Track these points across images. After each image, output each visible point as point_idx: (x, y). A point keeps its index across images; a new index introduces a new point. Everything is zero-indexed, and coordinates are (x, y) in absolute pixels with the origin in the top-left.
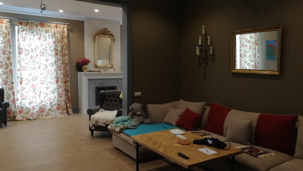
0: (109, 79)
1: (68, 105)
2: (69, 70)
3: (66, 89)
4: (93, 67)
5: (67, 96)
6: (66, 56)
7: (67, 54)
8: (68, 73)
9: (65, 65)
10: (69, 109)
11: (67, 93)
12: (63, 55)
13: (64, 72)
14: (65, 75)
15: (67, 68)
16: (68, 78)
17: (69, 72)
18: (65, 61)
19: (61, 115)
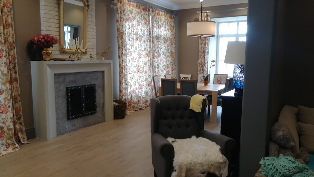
0: (85, 72)
1: (17, 126)
2: (16, 56)
3: (13, 96)
4: (58, 53)
5: (16, 110)
6: (10, 29)
7: (12, 24)
8: (15, 63)
9: (10, 47)
10: (20, 135)
11: (15, 104)
12: (3, 26)
13: (8, 60)
14: (10, 67)
15: (12, 53)
16: (16, 72)
17: (16, 61)
18: (9, 39)
19: (8, 148)
